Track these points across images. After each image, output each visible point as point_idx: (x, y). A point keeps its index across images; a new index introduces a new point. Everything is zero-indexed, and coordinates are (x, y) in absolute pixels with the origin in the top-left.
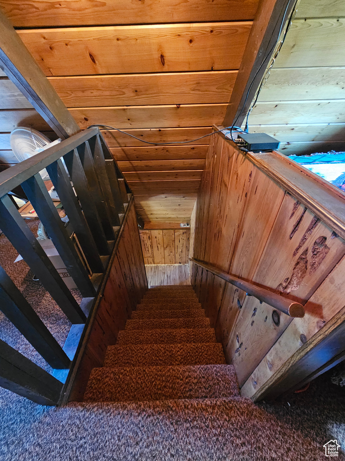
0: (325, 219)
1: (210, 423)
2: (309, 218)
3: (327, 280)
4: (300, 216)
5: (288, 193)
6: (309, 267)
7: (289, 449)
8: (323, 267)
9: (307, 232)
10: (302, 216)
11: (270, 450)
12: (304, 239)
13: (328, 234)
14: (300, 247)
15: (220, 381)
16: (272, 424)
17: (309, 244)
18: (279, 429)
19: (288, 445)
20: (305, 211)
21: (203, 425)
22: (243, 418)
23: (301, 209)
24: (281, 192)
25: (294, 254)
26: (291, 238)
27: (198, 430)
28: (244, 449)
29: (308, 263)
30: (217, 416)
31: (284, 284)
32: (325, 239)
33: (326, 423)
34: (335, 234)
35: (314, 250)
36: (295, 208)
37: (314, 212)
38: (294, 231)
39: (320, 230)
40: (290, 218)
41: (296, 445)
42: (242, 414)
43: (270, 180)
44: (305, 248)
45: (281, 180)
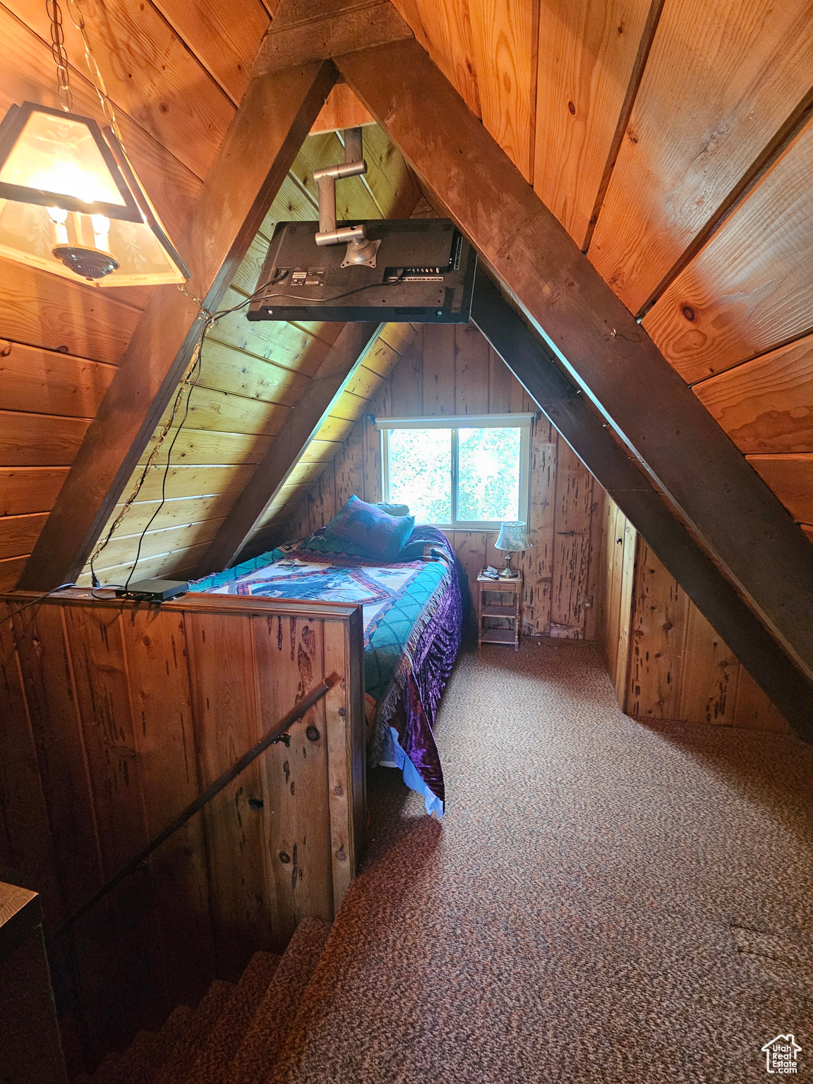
0: (299, 614)
1: (351, 946)
2: (286, 623)
3: (326, 651)
4: (278, 626)
5: (254, 615)
6: (309, 656)
7: (404, 863)
8: (318, 646)
9: (291, 633)
10: (280, 625)
11: (399, 882)
12: (293, 640)
13: (307, 623)
14: (293, 648)
15: (310, 950)
16: (381, 868)
17: (299, 639)
18: (387, 862)
19: (401, 862)
20: (280, 620)
21: (348, 959)
22: (363, 899)
23: (275, 620)
24: (245, 619)
25: (293, 659)
26: (281, 649)
27: (350, 970)
28: (388, 911)
29: (307, 653)
30: (349, 932)
31: (300, 693)
32: (307, 627)
33: (400, 817)
34: (311, 620)
35: (305, 640)
36: (269, 623)
37: (288, 616)
38: (280, 641)
39: (301, 624)
40: (269, 634)
41: (403, 854)
42: (360, 898)
43: (223, 616)
44: (298, 645)
45: (240, 609)
